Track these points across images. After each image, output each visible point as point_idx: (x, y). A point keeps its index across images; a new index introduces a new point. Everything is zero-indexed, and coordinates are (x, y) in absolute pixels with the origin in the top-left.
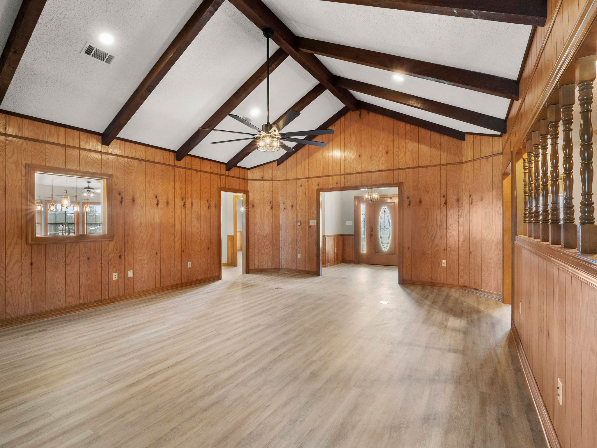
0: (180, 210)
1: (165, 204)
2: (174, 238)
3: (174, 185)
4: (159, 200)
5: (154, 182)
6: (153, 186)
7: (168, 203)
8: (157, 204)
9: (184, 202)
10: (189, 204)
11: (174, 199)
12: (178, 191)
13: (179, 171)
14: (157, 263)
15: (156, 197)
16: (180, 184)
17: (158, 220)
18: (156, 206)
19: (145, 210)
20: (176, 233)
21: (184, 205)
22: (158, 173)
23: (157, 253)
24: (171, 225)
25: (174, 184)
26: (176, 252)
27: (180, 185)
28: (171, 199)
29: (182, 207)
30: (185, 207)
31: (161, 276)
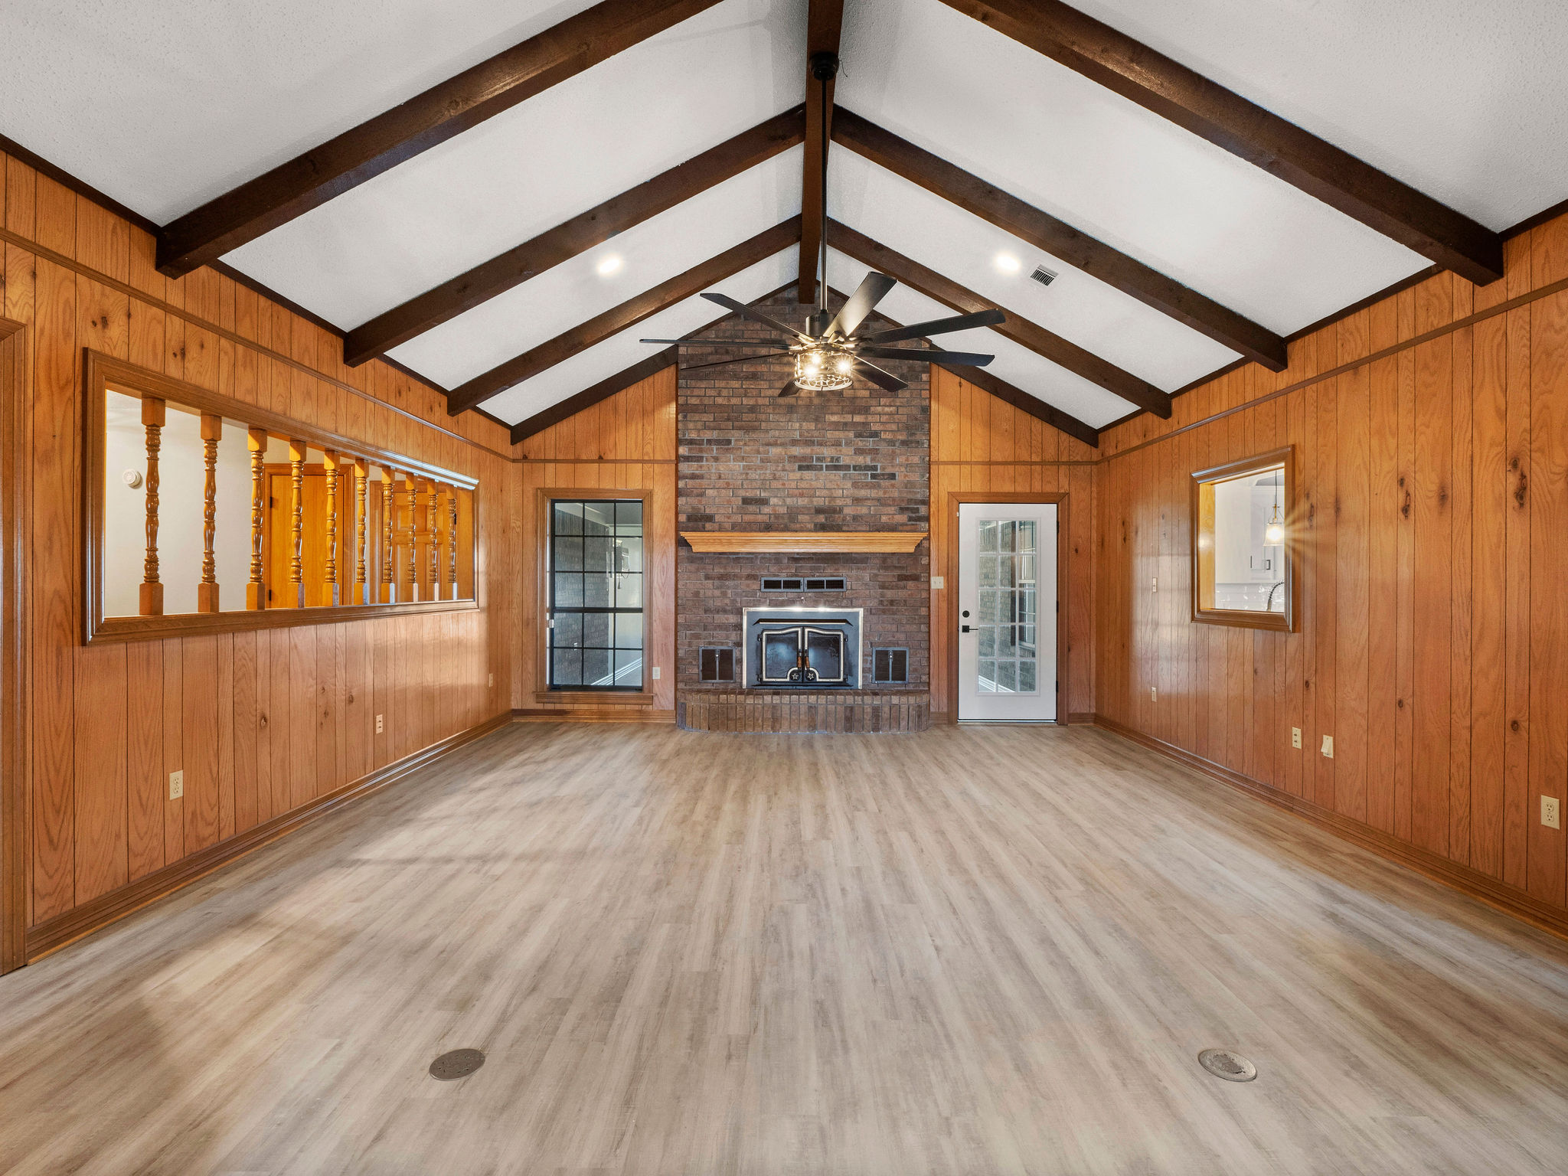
0: (1500, 517)
1: (1434, 502)
2: (1468, 653)
3: (1469, 409)
4: (1411, 492)
5: (1394, 426)
6: (1392, 442)
7: (1443, 497)
8: (1406, 510)
9: (1523, 476)
10: (1553, 483)
11: (1469, 474)
12: (1491, 428)
13: (1498, 330)
14: (1401, 742)
15: (1401, 482)
16: (1498, 390)
17: (1405, 572)
18: (1401, 516)
19: (1366, 538)
20: (1476, 632)
21: (1521, 494)
22: (1408, 385)
23: (1400, 703)
24: (1455, 596)
25: (1468, 402)
26: (1477, 720)
27: (1499, 394)
28: (1455, 476)
29: (1513, 502)
30: (1527, 500)
31: (1415, 800)
